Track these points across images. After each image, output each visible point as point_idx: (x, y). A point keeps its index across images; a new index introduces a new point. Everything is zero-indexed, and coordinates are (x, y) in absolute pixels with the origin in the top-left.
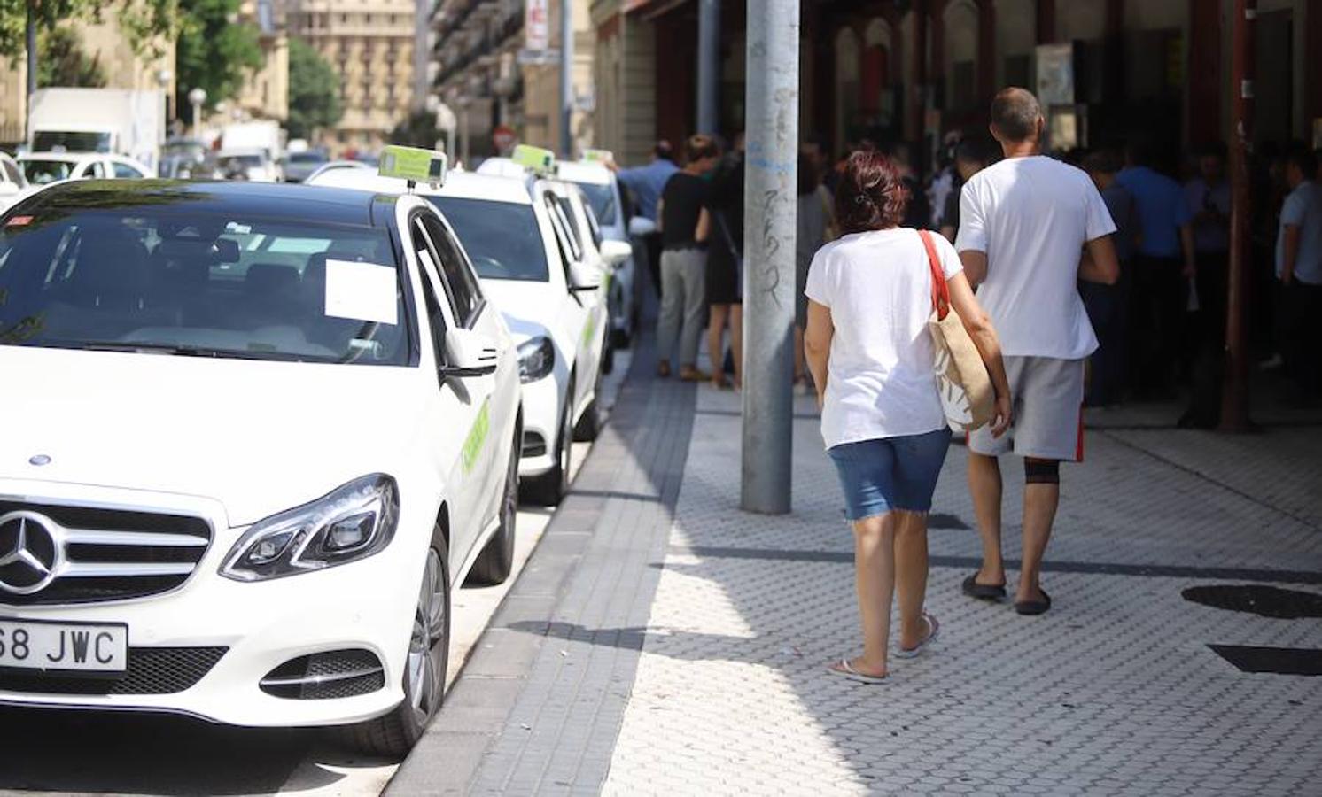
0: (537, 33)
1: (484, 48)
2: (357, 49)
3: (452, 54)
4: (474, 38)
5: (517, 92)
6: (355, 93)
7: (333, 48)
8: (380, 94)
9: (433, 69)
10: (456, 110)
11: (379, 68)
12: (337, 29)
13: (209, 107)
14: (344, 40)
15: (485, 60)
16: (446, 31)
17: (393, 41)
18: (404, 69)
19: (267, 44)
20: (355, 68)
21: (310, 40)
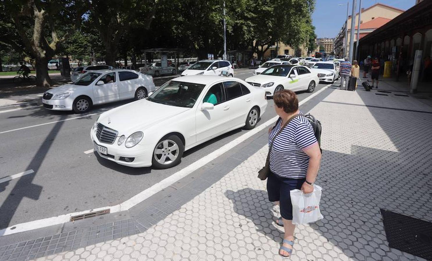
0: (344, 45)
1: (340, 45)
2: (327, 45)
3: (337, 46)
4: (339, 44)
5: (342, 50)
6: (326, 50)
7: (324, 45)
8: (329, 50)
9: (335, 47)
10: (336, 52)
11: (329, 47)
12: (325, 43)
13: (311, 52)
14: (326, 44)
15: (340, 47)
16: (336, 44)
17: (331, 44)
18: (332, 47)
19: (317, 46)
20: (327, 47)
21: (322, 45)
